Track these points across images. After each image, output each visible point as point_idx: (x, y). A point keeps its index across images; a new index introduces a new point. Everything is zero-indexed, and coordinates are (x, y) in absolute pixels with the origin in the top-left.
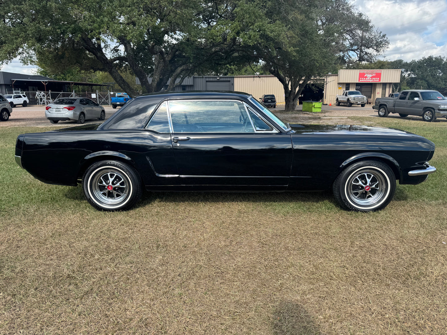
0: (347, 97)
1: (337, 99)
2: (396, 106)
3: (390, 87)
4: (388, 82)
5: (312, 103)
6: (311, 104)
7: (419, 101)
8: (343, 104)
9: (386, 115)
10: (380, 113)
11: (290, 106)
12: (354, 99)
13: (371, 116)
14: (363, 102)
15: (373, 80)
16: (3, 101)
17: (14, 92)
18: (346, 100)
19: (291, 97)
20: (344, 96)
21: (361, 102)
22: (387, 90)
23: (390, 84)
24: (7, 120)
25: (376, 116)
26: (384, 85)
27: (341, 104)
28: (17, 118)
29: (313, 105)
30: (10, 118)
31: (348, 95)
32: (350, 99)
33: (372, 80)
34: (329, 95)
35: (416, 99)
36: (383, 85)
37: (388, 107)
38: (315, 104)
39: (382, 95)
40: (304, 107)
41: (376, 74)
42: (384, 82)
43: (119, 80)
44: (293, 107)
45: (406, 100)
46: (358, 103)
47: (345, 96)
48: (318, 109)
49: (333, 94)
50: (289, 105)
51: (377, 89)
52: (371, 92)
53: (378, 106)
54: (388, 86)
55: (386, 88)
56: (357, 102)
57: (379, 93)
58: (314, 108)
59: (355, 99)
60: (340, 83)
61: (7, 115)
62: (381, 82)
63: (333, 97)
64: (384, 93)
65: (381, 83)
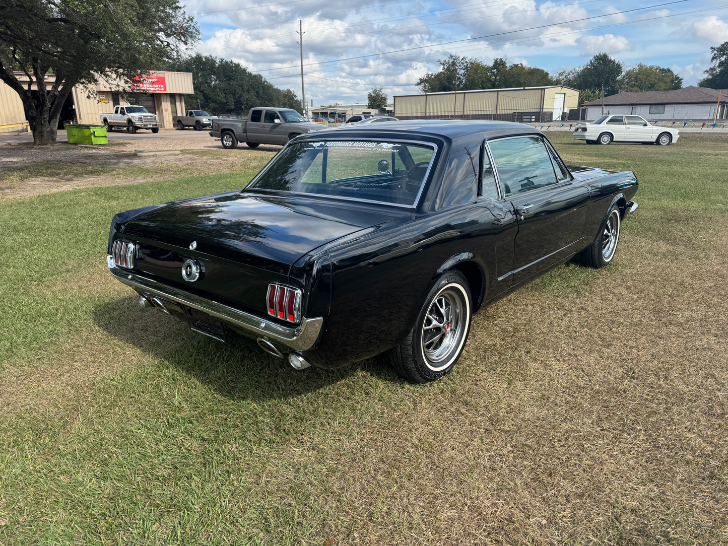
0: (126, 117)
1: (105, 120)
2: (247, 131)
3: (181, 101)
4: (178, 92)
5: (90, 129)
6: (86, 130)
7: (280, 124)
8: (116, 129)
9: (235, 146)
10: (225, 142)
11: (45, 134)
12: (140, 119)
13: (206, 147)
14: (156, 125)
15: (156, 88)
18: (126, 122)
19: (46, 116)
20: (119, 115)
21: (153, 125)
22: (178, 104)
23: (180, 95)
25: (219, 147)
26: (173, 97)
27: (113, 129)
29: (92, 132)
31: (126, 113)
32: (133, 121)
33: (154, 89)
34: (85, 112)
35: (277, 121)
36: (170, 97)
37: (235, 133)
38: (94, 130)
39: (172, 112)
40: (70, 135)
41: (157, 78)
42: (172, 92)
44: (52, 137)
45: (262, 123)
46: (149, 126)
47: (121, 115)
48: (102, 139)
49: (93, 112)
50: (42, 132)
51: (163, 103)
52: (155, 108)
53: (220, 133)
54: (177, 99)
55: (175, 102)
56: (147, 125)
57: (167, 110)
58: (95, 136)
59: (142, 121)
60: (101, 91)
62: (168, 91)
63: (94, 116)
64: (175, 111)
65: (166, 94)
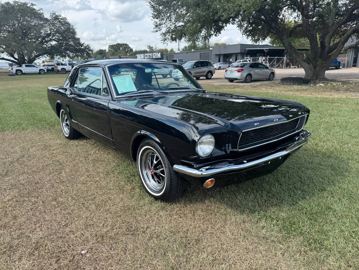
16: (210, 65)
17: (245, 58)
24: (210, 79)
28: (218, 77)
30: (212, 77)
43: (287, 46)
61: (211, 75)
